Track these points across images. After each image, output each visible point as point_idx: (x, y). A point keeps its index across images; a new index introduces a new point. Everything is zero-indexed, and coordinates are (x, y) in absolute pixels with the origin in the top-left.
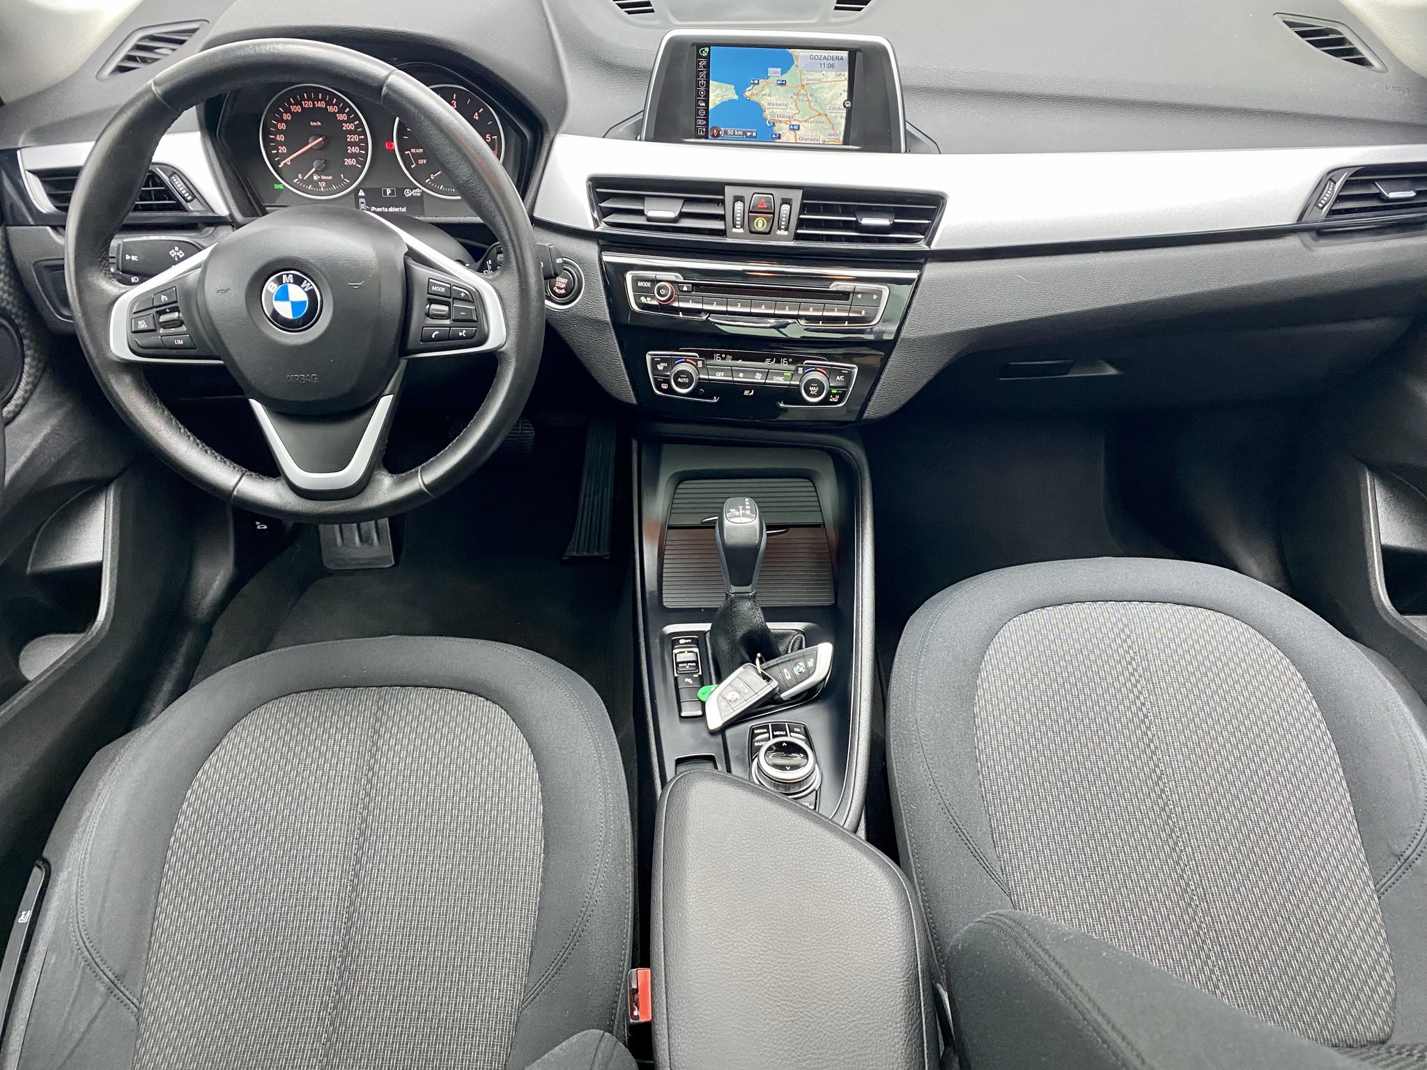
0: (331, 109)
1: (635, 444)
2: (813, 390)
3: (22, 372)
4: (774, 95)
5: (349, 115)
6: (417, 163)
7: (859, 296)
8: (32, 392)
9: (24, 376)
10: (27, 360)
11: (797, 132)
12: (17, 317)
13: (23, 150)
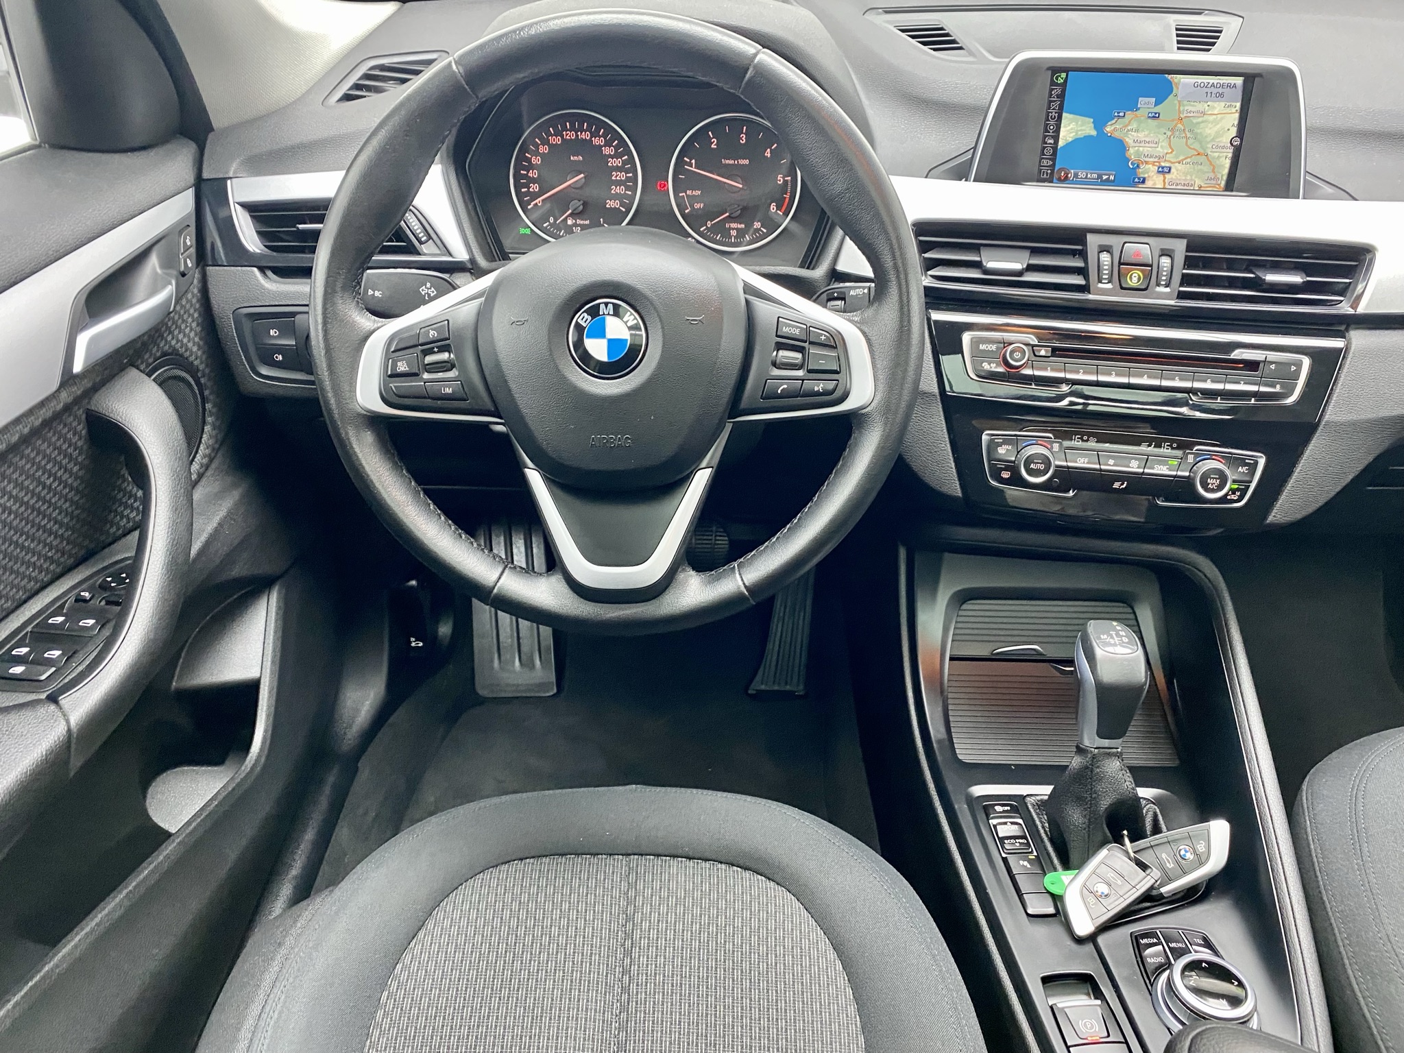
0: (596, 141)
1: (902, 554)
2: (1213, 482)
3: (200, 442)
4: (1143, 131)
5: (616, 148)
6: (692, 206)
7: (1273, 367)
8: (207, 467)
9: (202, 447)
10: (207, 428)
11: (1167, 176)
12: (203, 376)
13: (234, 180)
